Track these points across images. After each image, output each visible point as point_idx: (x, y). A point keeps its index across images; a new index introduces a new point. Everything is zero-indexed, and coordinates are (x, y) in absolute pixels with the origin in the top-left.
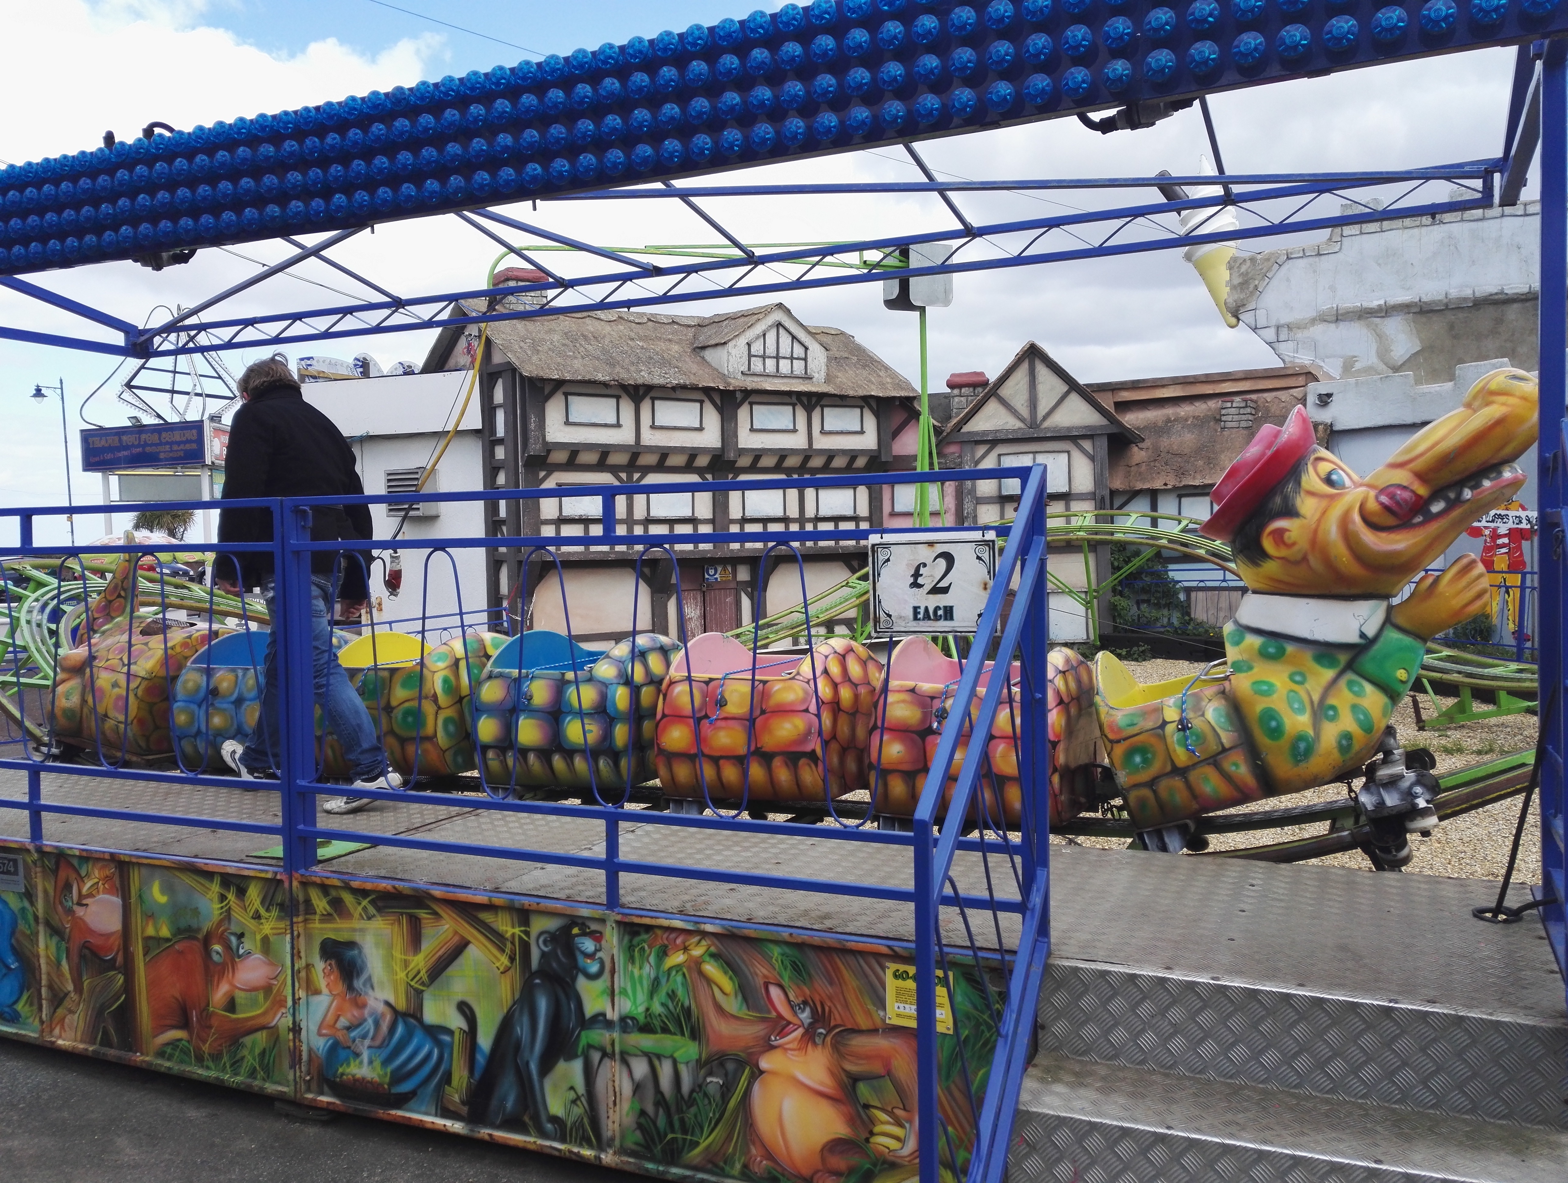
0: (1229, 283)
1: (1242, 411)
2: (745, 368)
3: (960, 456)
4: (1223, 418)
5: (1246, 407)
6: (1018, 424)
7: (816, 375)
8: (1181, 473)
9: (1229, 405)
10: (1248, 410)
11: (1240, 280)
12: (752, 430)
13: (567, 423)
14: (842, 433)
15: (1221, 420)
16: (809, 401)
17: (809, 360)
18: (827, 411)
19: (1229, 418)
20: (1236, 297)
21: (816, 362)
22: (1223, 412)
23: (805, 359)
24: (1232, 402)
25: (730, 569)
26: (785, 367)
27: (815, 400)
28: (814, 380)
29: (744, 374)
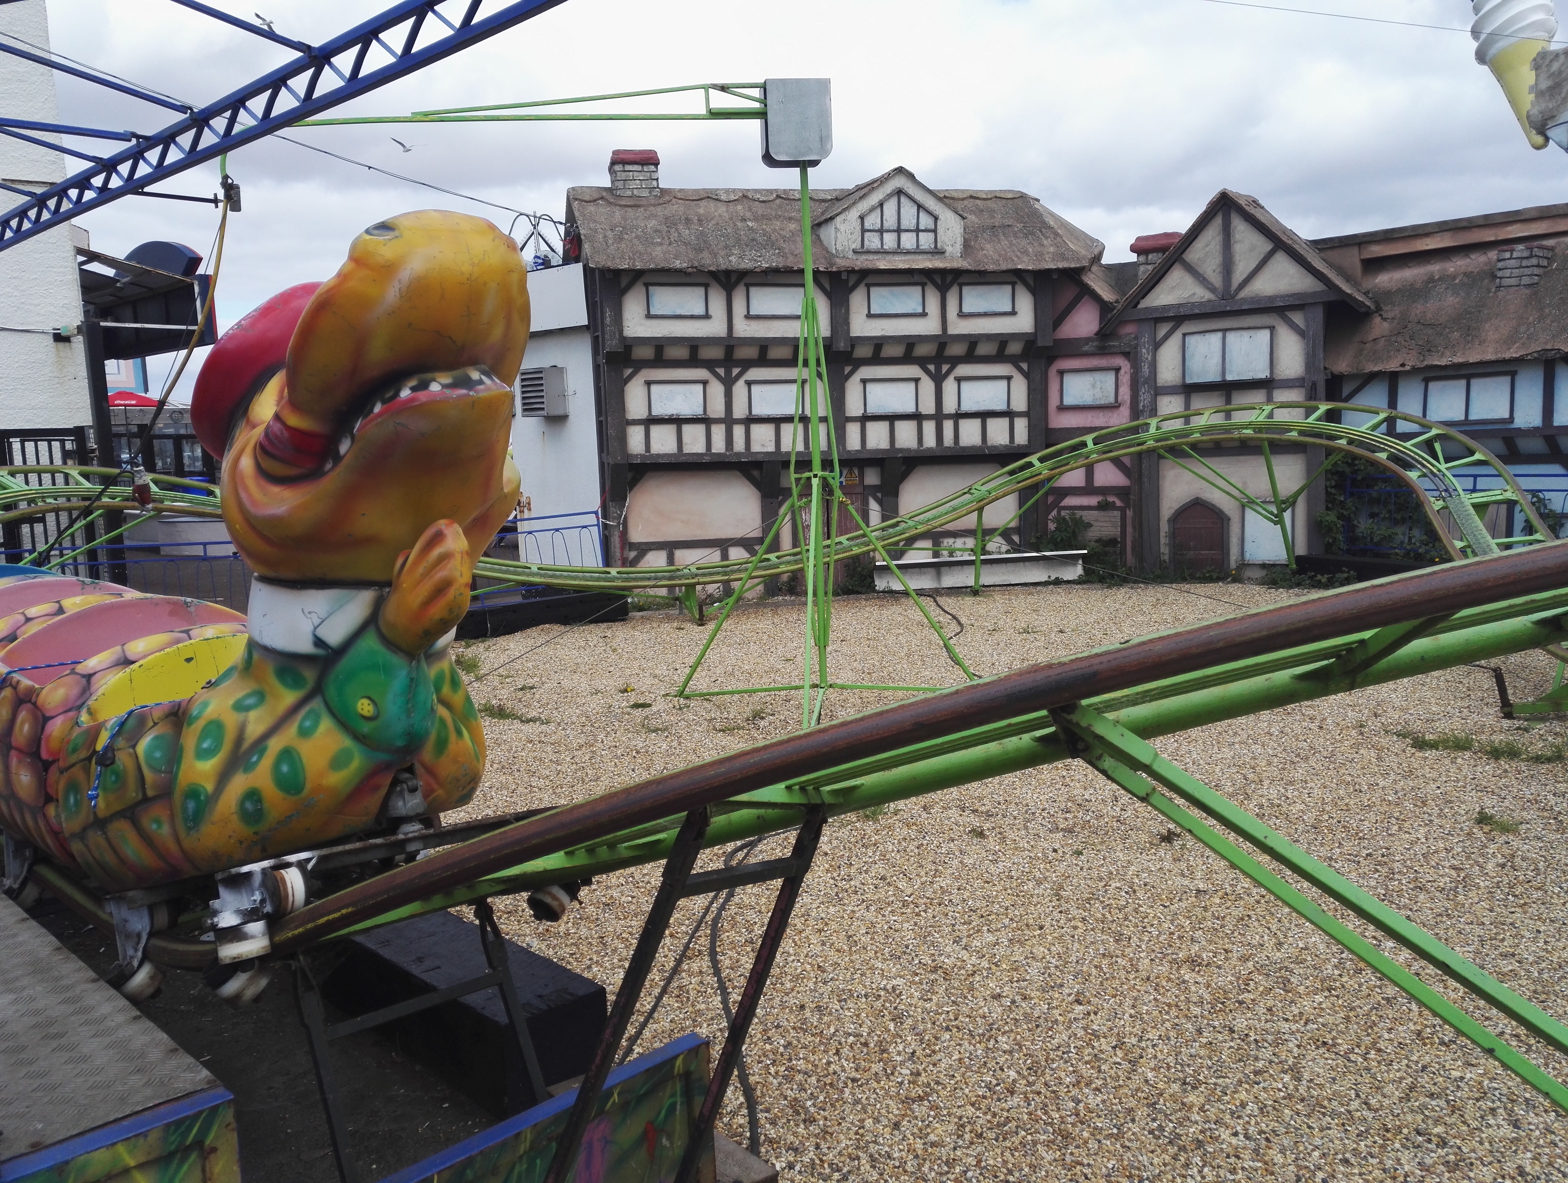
0: (1533, 89)
1: (1525, 263)
2: (857, 245)
3: (1136, 338)
4: (1500, 274)
5: (1531, 256)
6: (1207, 295)
7: (949, 249)
8: (1428, 349)
9: (1507, 255)
10: (1534, 261)
11: (1549, 83)
12: (870, 316)
13: (649, 316)
14: (985, 315)
15: (1495, 277)
16: (943, 280)
17: (940, 231)
18: (966, 290)
19: (1507, 273)
20: (1543, 106)
21: (949, 233)
22: (1500, 265)
23: (935, 231)
24: (1512, 251)
25: (856, 472)
26: (908, 241)
27: (949, 278)
28: (947, 254)
29: (855, 252)
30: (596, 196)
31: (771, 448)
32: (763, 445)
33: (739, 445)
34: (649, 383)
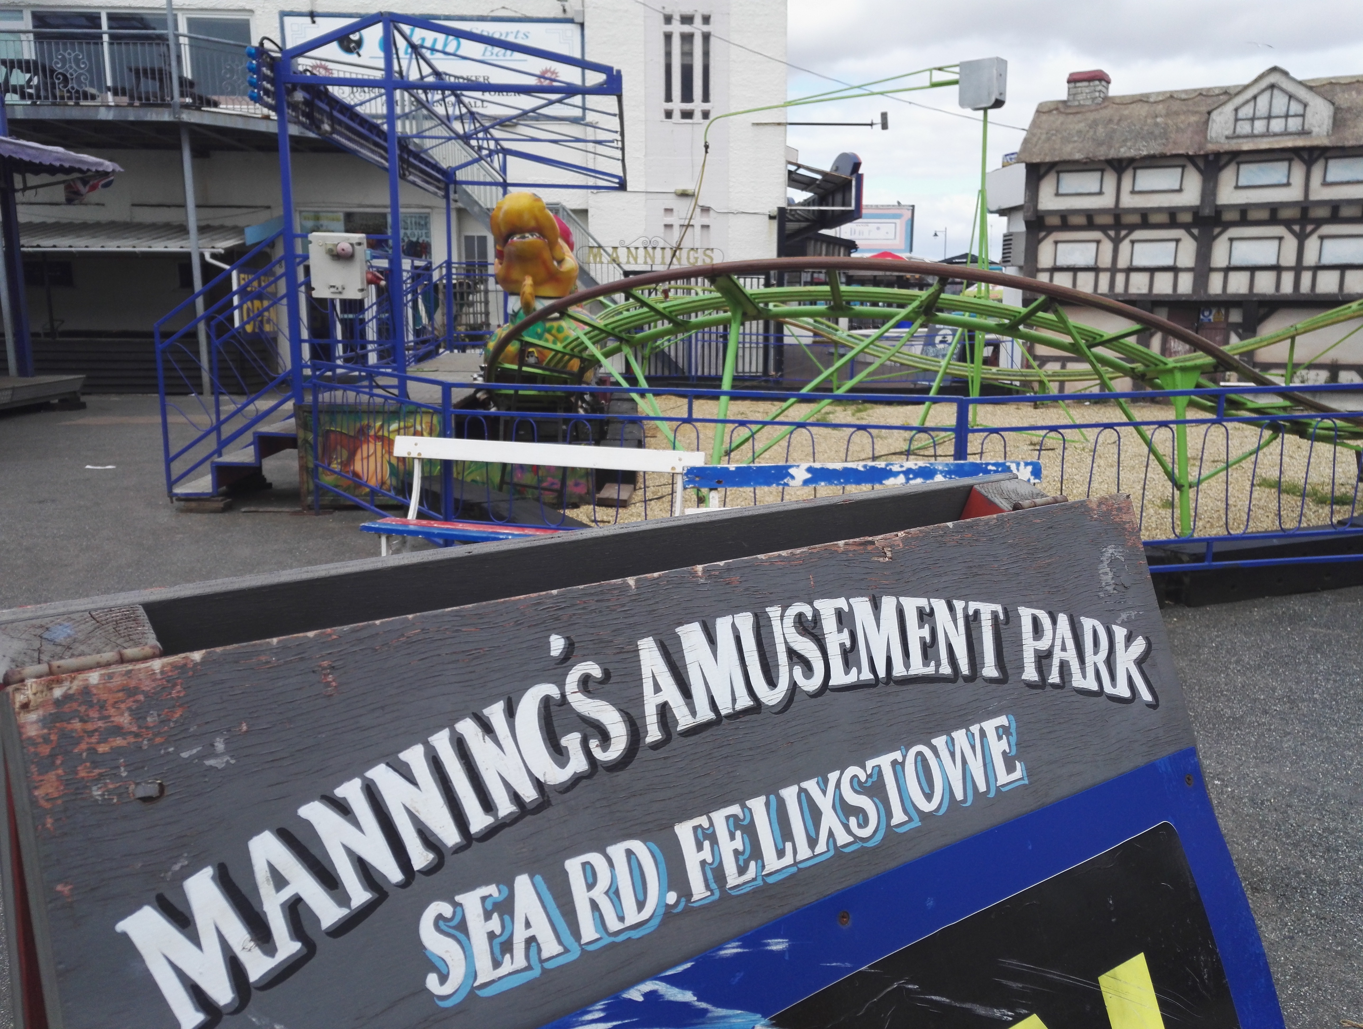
2: (1229, 132)
7: (1316, 130)
12: (1237, 187)
13: (1057, 194)
14: (1348, 183)
16: (1310, 155)
17: (1309, 115)
18: (1331, 163)
21: (1317, 116)
23: (1303, 116)
25: (1223, 312)
26: (1277, 125)
27: (1316, 154)
28: (1314, 134)
29: (1227, 138)
30: (1052, 107)
31: (1145, 290)
32: (1139, 289)
33: (1119, 288)
34: (1056, 243)
